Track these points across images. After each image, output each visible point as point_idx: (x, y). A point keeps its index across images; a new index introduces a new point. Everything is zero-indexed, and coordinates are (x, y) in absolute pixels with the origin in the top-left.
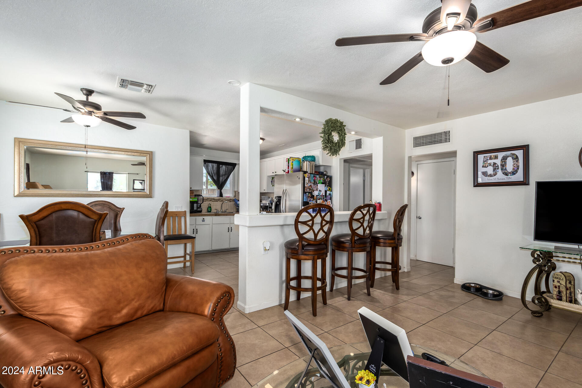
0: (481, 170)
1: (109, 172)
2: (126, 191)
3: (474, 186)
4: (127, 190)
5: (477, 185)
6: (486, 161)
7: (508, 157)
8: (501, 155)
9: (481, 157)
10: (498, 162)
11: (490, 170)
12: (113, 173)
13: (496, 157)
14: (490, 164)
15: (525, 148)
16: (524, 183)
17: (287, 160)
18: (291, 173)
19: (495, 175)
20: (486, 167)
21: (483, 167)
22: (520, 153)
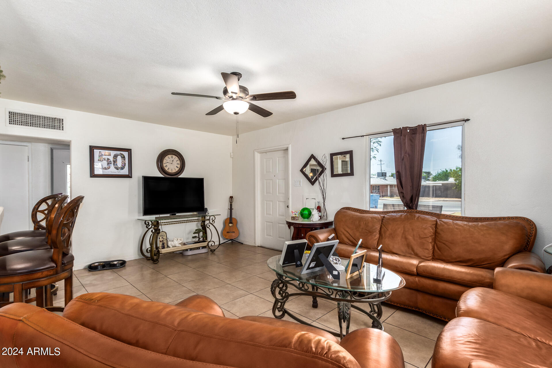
0: (97, 162)
3: (91, 177)
5: (93, 175)
6: (101, 156)
7: (118, 155)
8: (113, 153)
9: (97, 152)
10: (111, 158)
11: (104, 164)
13: (109, 154)
14: (105, 159)
15: (129, 151)
16: (129, 176)
19: (109, 169)
20: (101, 161)
21: (99, 160)
22: (126, 154)
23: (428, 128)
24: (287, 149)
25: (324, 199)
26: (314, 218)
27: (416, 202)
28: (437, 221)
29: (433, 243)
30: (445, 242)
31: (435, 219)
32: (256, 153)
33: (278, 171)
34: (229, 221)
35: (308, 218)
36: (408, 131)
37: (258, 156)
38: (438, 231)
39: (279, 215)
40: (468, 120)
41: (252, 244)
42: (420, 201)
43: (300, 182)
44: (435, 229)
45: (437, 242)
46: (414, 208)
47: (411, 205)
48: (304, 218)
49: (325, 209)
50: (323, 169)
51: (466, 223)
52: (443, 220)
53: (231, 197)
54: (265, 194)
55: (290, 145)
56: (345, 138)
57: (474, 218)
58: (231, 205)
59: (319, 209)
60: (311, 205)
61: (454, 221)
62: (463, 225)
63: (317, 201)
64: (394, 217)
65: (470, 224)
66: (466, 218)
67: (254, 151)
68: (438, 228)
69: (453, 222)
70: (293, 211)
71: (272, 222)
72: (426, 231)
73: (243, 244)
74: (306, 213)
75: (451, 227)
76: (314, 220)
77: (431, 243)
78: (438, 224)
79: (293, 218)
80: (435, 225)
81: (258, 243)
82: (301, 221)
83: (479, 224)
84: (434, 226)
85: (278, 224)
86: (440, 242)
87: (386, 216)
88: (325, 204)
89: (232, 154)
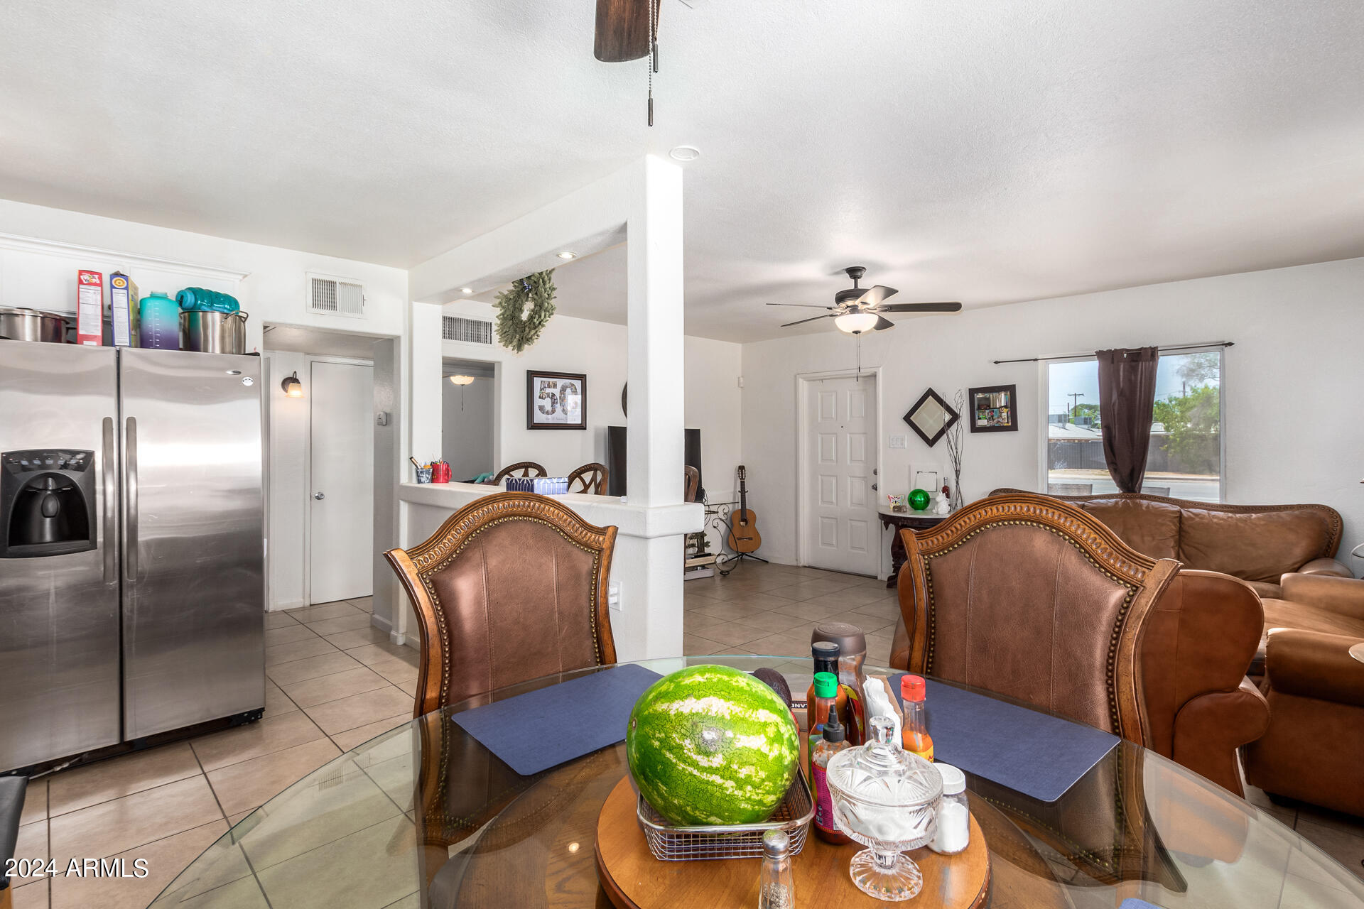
0: (538, 402)
3: (528, 428)
5: (532, 426)
6: (543, 389)
7: (567, 387)
8: (560, 383)
9: (537, 381)
10: (557, 391)
11: (547, 403)
13: (555, 386)
14: (548, 394)
15: (582, 378)
16: (582, 427)
17: (94, 281)
18: (133, 344)
19: (553, 413)
20: (543, 398)
21: (540, 397)
22: (578, 383)
23: (1159, 353)
24: (874, 376)
25: (957, 472)
26: (939, 509)
27: (1140, 480)
28: (1181, 513)
29: (1176, 548)
30: (1196, 545)
31: (1177, 508)
32: (801, 380)
33: (851, 416)
34: (739, 516)
35: (923, 510)
36: (1125, 355)
37: (804, 386)
38: (1185, 528)
39: (852, 503)
40: (1230, 344)
41: (790, 561)
42: (1147, 478)
43: (903, 440)
44: (1178, 525)
45: (1183, 546)
46: (1136, 489)
47: (1130, 485)
48: (916, 509)
49: (960, 492)
50: (955, 417)
51: (1230, 515)
52: (1190, 510)
53: (742, 468)
54: (820, 462)
55: (881, 368)
56: (1000, 362)
57: (1243, 507)
58: (743, 484)
59: (946, 490)
60: (928, 484)
61: (1210, 512)
62: (1225, 518)
63: (941, 476)
64: (1104, 506)
65: (1238, 515)
66: (1231, 506)
67: (795, 376)
68: (1183, 524)
69: (1208, 514)
70: (891, 496)
71: (836, 519)
72: (1164, 529)
73: (767, 562)
74: (919, 499)
75: (1206, 521)
76: (940, 513)
77: (1172, 547)
78: (1184, 517)
79: (898, 509)
80: (1178, 519)
81: (805, 559)
82: (911, 514)
83: (1250, 517)
84: (1176, 521)
85: (849, 521)
86: (1188, 545)
87: (1086, 504)
88: (960, 482)
89: (741, 379)
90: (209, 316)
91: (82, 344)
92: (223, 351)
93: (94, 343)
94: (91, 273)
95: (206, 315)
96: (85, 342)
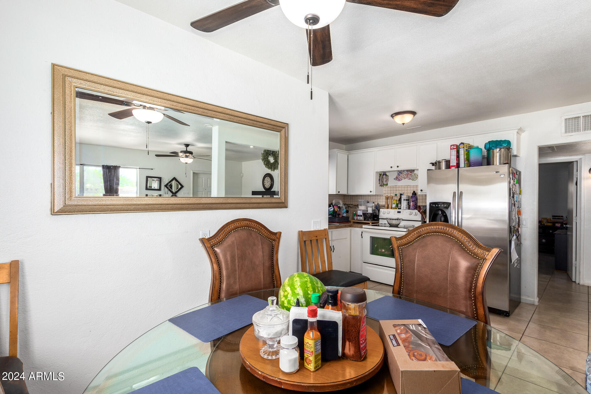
1: (115, 166)
2: (134, 195)
4: (137, 193)
12: (119, 167)
17: (454, 148)
18: (466, 166)
90: (495, 150)
91: (451, 168)
92: (500, 164)
93: (454, 168)
94: (454, 145)
95: (494, 151)
96: (452, 168)
